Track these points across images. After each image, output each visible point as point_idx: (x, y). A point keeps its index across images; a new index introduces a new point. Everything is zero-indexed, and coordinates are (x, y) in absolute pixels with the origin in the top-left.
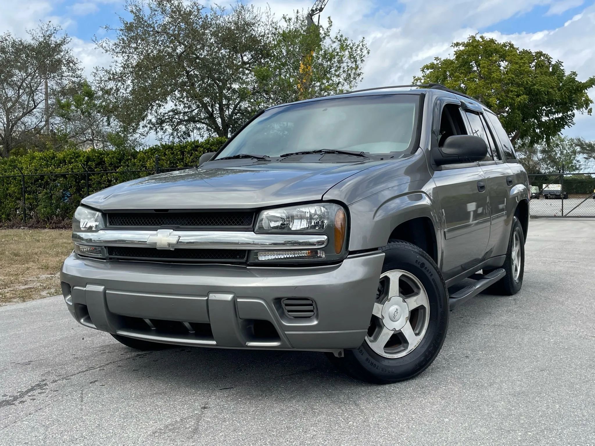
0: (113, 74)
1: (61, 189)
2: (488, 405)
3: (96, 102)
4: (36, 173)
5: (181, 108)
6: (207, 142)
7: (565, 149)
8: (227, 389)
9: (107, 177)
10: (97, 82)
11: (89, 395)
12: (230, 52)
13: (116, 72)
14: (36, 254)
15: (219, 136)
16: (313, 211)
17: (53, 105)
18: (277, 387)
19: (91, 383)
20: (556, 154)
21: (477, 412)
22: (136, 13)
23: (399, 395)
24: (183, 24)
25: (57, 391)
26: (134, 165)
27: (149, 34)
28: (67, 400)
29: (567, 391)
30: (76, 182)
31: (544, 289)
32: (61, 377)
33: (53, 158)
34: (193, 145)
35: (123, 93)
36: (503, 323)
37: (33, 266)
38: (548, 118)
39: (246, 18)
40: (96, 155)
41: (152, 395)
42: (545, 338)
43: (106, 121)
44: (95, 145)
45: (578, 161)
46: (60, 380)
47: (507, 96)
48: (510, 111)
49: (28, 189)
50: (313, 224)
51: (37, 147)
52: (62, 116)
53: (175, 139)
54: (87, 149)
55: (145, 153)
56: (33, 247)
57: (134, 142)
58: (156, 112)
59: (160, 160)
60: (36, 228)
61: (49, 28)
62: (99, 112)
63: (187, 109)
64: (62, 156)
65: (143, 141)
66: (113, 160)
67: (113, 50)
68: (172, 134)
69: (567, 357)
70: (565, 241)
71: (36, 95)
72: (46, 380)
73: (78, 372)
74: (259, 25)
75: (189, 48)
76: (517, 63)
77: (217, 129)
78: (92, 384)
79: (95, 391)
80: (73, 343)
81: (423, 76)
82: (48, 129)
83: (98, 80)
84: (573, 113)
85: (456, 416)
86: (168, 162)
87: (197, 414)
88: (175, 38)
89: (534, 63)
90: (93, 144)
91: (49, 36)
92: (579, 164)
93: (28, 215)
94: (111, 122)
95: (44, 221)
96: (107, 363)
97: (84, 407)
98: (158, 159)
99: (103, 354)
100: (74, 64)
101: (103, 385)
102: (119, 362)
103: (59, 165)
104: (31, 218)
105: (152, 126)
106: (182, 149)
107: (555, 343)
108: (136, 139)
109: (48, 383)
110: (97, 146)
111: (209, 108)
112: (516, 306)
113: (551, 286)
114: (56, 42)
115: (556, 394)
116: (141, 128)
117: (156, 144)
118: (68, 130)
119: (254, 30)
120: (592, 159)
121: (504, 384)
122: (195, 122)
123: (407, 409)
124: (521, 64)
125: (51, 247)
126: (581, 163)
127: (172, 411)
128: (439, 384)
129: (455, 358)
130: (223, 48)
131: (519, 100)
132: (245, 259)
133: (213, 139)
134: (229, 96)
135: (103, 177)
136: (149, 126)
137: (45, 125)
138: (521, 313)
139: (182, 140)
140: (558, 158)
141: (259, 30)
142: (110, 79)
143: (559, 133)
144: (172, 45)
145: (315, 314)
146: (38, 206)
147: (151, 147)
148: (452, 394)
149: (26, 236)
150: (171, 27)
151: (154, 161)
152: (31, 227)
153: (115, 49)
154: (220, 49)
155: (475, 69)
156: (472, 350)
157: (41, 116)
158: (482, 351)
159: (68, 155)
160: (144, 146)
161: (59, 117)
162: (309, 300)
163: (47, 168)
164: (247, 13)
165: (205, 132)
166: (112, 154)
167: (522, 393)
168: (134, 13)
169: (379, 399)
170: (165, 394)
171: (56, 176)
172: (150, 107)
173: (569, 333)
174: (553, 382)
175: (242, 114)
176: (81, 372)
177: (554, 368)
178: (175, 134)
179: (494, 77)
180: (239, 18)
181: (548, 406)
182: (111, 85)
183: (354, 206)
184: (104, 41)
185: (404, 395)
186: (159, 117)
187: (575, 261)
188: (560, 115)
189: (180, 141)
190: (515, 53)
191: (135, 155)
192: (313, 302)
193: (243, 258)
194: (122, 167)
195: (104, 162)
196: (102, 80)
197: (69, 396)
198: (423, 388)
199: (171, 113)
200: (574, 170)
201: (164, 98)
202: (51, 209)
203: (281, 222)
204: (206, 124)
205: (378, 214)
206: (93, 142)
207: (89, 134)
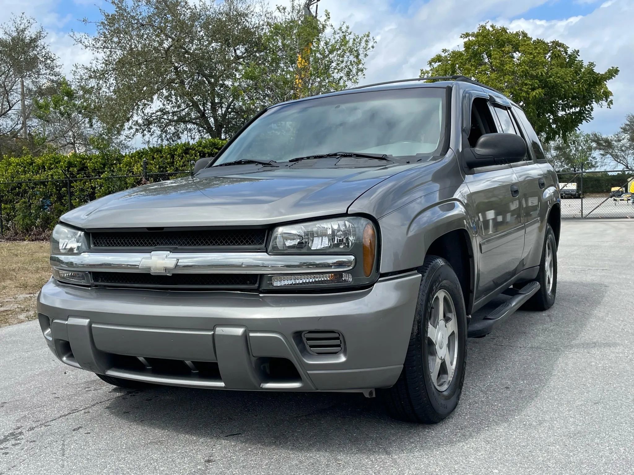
0: (94, 71)
1: (40, 198)
2: (540, 450)
3: (76, 102)
4: (13, 181)
5: (169, 108)
6: (200, 144)
7: (580, 145)
8: (234, 435)
9: (91, 184)
10: (77, 80)
11: (72, 447)
12: (221, 46)
13: (97, 70)
14: (14, 270)
15: (212, 137)
16: (336, 227)
17: (29, 106)
18: (293, 431)
19: (74, 430)
20: (571, 151)
21: (530, 460)
22: (118, 4)
23: (436, 439)
24: (170, 16)
25: (34, 441)
26: (120, 170)
27: (133, 27)
28: (46, 454)
29: (629, 429)
30: (57, 190)
31: (579, 303)
32: (40, 423)
33: (31, 164)
34: (184, 148)
35: (106, 92)
36: (541, 344)
37: (10, 284)
38: (564, 113)
39: (239, 8)
40: (78, 159)
41: (146, 445)
42: (591, 362)
43: (88, 122)
44: (76, 149)
45: (594, 158)
46: (37, 427)
47: (521, 90)
48: (524, 105)
49: (4, 198)
50: (336, 242)
51: (13, 151)
52: (40, 117)
53: (163, 141)
54: (68, 154)
55: (131, 157)
56: (11, 263)
57: (119, 145)
58: (143, 112)
59: (148, 165)
60: (14, 240)
61: (23, 21)
62: (80, 112)
63: (176, 108)
64: (41, 161)
65: (129, 144)
66: (96, 165)
67: (94, 45)
68: (160, 136)
69: (621, 386)
70: (591, 246)
71: (11, 95)
72: (21, 427)
73: (59, 415)
74: (253, 15)
75: (177, 41)
76: (531, 54)
77: (209, 130)
78: (75, 432)
79: (79, 441)
80: (54, 379)
81: (431, 70)
82: (25, 132)
83: (78, 79)
84: (592, 106)
85: (506, 465)
86: (157, 166)
87: (200, 469)
88: (162, 31)
89: (549, 54)
90: (75, 147)
91: (23, 31)
92: (595, 160)
93: (5, 226)
94: (93, 124)
95: (23, 232)
96: (92, 403)
97: (66, 464)
98: (146, 163)
99: (89, 392)
100: (52, 61)
101: (88, 433)
102: (107, 402)
103: (38, 172)
104: (8, 229)
105: (138, 128)
106: (172, 153)
107: (604, 369)
108: (122, 141)
109: (24, 431)
110: (79, 149)
111: (200, 107)
112: (552, 324)
113: (586, 299)
114: (31, 37)
115: (616, 434)
116: (126, 129)
117: (143, 148)
118: (47, 133)
119: (247, 21)
120: (608, 156)
121: (555, 422)
122: (185, 122)
123: (447, 458)
124: (535, 54)
125: (30, 263)
126: (597, 160)
127: (171, 466)
128: (480, 423)
129: (494, 390)
130: (214, 41)
131: (534, 94)
132: (257, 285)
133: (205, 141)
134: (222, 94)
135: (86, 183)
136: (134, 127)
137: (22, 128)
138: (559, 332)
139: (172, 142)
140: (573, 156)
141: (253, 21)
142: (90, 77)
143: (577, 129)
144: (159, 39)
145: (343, 349)
146: (16, 216)
147: (138, 150)
148: (497, 436)
149: (3, 250)
150: (157, 19)
151: (141, 166)
152: (8, 239)
153: (95, 44)
154: (210, 43)
155: (487, 60)
156: (512, 379)
157: (16, 119)
158: (523, 380)
159: (47, 160)
160: (131, 149)
161: (36, 118)
162: (336, 333)
163: (25, 175)
164: (240, 3)
165: (197, 133)
166: (95, 159)
167: (578, 433)
168: (116, 5)
169: (413, 445)
170: (161, 443)
171: (35, 184)
172: (136, 107)
173: (618, 355)
174: (611, 418)
175: (237, 113)
176: (63, 416)
177: (609, 400)
178: (164, 136)
179: (507, 69)
180: (230, 9)
181: (612, 449)
182: (93, 83)
183: (384, 219)
184: (82, 36)
185: (441, 439)
186: (146, 118)
187: (606, 268)
188: (578, 109)
189: (169, 144)
190: (529, 42)
191: (119, 159)
192: (340, 336)
193: (254, 284)
194: (106, 173)
195: (87, 167)
196: (82, 79)
197: (49, 448)
198: (462, 429)
199: (159, 113)
200: (590, 168)
201: (150, 97)
202: (30, 220)
203: (299, 240)
204: (197, 124)
205: (412, 228)
206: (74, 145)
207: (70, 137)
